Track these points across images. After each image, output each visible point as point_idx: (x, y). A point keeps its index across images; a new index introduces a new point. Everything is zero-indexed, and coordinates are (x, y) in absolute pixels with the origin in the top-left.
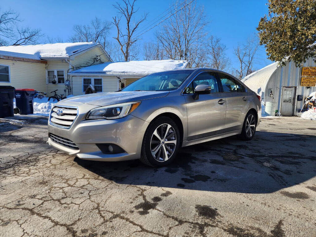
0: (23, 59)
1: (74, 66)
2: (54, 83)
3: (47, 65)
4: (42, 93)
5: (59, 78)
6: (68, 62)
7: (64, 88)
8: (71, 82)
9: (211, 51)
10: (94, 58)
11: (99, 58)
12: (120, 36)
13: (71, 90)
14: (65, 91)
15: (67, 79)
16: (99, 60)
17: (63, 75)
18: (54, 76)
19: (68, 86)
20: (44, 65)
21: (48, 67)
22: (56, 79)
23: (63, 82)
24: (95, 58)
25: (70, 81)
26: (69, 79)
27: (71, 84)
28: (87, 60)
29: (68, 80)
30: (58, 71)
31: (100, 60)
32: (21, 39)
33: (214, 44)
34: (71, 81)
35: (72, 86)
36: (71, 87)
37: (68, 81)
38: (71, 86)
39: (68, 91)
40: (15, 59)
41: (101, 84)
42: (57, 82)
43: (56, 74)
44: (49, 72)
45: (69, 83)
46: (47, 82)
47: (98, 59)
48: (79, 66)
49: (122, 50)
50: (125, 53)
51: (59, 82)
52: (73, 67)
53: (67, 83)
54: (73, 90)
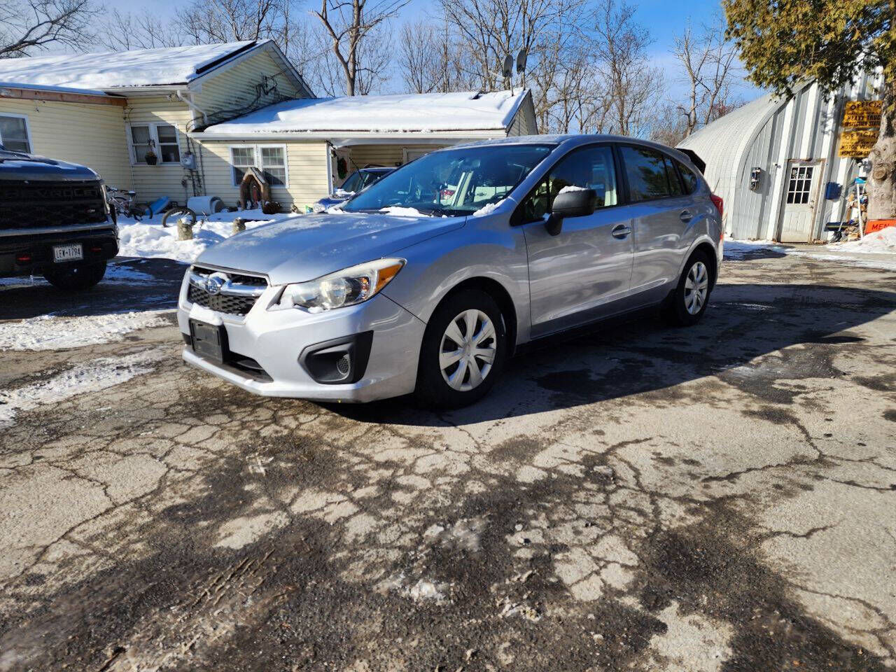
0: (62, 95)
1: (204, 113)
2: (151, 160)
3: (127, 111)
4: (122, 191)
5: (163, 147)
6: (184, 99)
7: (181, 178)
8: (199, 160)
9: (605, 48)
10: (257, 83)
11: (271, 83)
12: (329, 7)
13: (199, 180)
14: (184, 184)
15: (186, 150)
16: (273, 91)
17: (174, 140)
18: (149, 141)
19: (191, 171)
20: (116, 111)
21: (131, 115)
22: (157, 151)
23: (177, 160)
24: (261, 85)
25: (194, 157)
26: (192, 150)
27: (199, 164)
28: (238, 93)
29: (189, 153)
30: (159, 128)
31: (276, 90)
32: (39, 25)
33: (614, 25)
34: (198, 155)
35: (203, 171)
36: (200, 173)
37: (191, 156)
38: (200, 169)
39: (194, 185)
40: (39, 96)
41: (281, 161)
42: (160, 159)
43: (154, 135)
44: (134, 130)
45: (194, 162)
46: (133, 160)
47: (269, 88)
48: (217, 111)
49: (338, 52)
50: (346, 59)
51: (166, 159)
52: (199, 115)
53: (188, 163)
54: (206, 182)
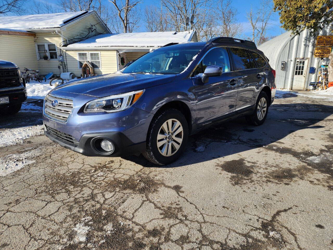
0: (8, 32)
1: (67, 39)
2: (46, 58)
3: (36, 38)
4: (33, 71)
5: (50, 53)
6: (59, 34)
7: (58, 65)
8: (65, 58)
9: (221, 16)
10: (88, 28)
11: (94, 28)
13: (65, 66)
14: (59, 67)
16: (95, 31)
17: (55, 50)
18: (45, 50)
19: (62, 62)
20: (31, 39)
21: (37, 40)
22: (48, 54)
23: (56, 58)
24: (90, 28)
26: (62, 54)
28: (80, 31)
29: (61, 55)
30: (49, 45)
31: (96, 30)
34: (65, 56)
35: (67, 62)
36: (66, 63)
37: (62, 56)
38: (65, 61)
39: (63, 68)
41: (98, 58)
42: (49, 58)
43: (47, 48)
44: (39, 46)
45: (63, 59)
46: (38, 58)
47: (93, 29)
48: (72, 38)
49: (120, 16)
50: (123, 19)
51: (52, 57)
52: (65, 40)
53: (61, 59)
54: (68, 67)
